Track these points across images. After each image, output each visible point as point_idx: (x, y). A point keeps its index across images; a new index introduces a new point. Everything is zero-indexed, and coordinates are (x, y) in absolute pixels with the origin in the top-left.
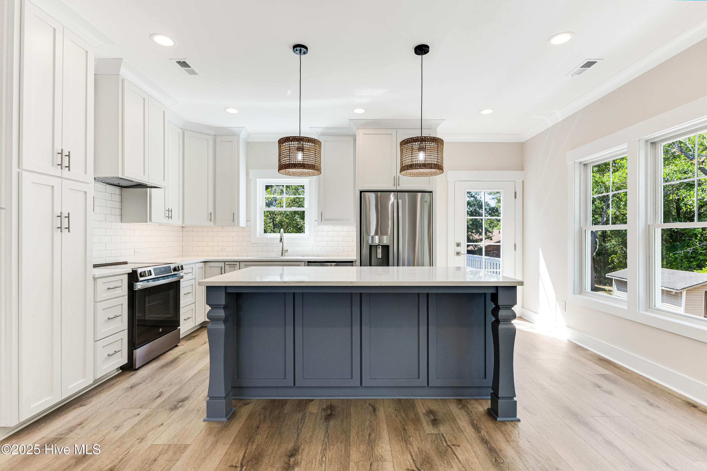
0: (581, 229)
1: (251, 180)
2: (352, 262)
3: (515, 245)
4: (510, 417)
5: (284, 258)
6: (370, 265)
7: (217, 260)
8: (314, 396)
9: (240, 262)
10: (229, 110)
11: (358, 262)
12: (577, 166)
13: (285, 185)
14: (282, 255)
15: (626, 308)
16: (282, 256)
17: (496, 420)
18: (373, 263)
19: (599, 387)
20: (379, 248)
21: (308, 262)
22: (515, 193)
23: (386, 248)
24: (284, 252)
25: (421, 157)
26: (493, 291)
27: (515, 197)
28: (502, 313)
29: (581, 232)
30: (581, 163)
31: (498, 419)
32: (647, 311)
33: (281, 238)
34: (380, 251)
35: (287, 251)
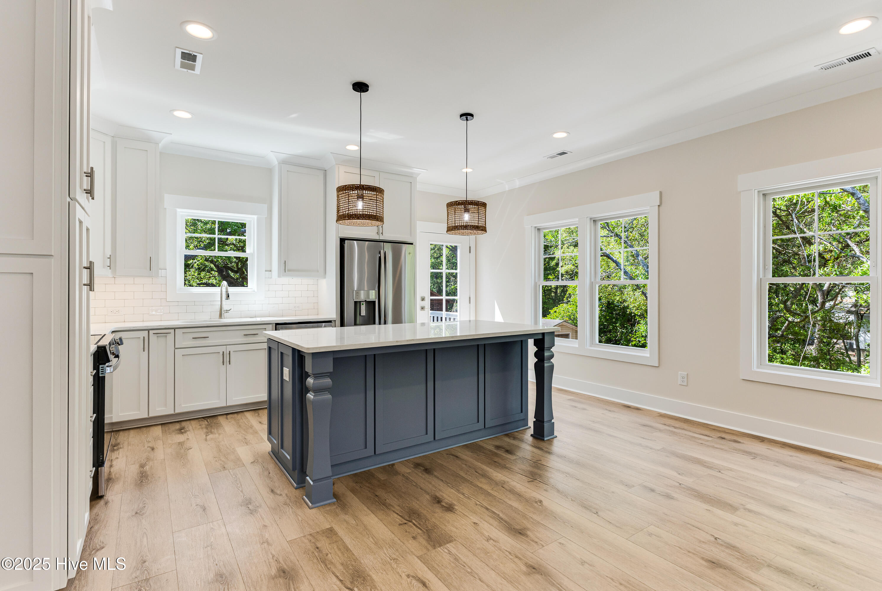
0: (536, 284)
1: (165, 209)
2: (330, 322)
3: (470, 298)
4: (550, 436)
5: (225, 321)
6: (355, 324)
7: (136, 327)
8: (393, 461)
9: (175, 329)
10: (177, 114)
11: (338, 322)
12: (533, 229)
13: (217, 220)
14: (221, 316)
15: (577, 346)
16: (221, 318)
17: (544, 440)
18: (358, 322)
19: (575, 407)
20: (363, 304)
21: (277, 324)
22: (470, 247)
23: (371, 304)
24: (223, 312)
25: (467, 217)
26: (540, 337)
27: (470, 252)
28: (546, 354)
29: (536, 286)
30: (535, 227)
31: (545, 439)
32: (591, 346)
33: (228, 294)
34: (363, 308)
35: (227, 311)
